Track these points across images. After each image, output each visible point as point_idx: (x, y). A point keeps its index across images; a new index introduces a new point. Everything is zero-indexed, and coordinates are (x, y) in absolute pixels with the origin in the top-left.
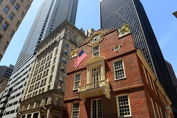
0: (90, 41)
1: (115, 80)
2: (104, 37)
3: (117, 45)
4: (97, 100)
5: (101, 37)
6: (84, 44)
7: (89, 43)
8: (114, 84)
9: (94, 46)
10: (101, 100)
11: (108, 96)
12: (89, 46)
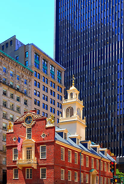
0: (24, 120)
1: (41, 158)
2: (36, 122)
3: (44, 133)
4: (29, 168)
5: (34, 121)
6: (19, 121)
7: (24, 123)
8: (39, 161)
9: (28, 128)
10: (31, 169)
11: (35, 167)
12: (24, 126)
